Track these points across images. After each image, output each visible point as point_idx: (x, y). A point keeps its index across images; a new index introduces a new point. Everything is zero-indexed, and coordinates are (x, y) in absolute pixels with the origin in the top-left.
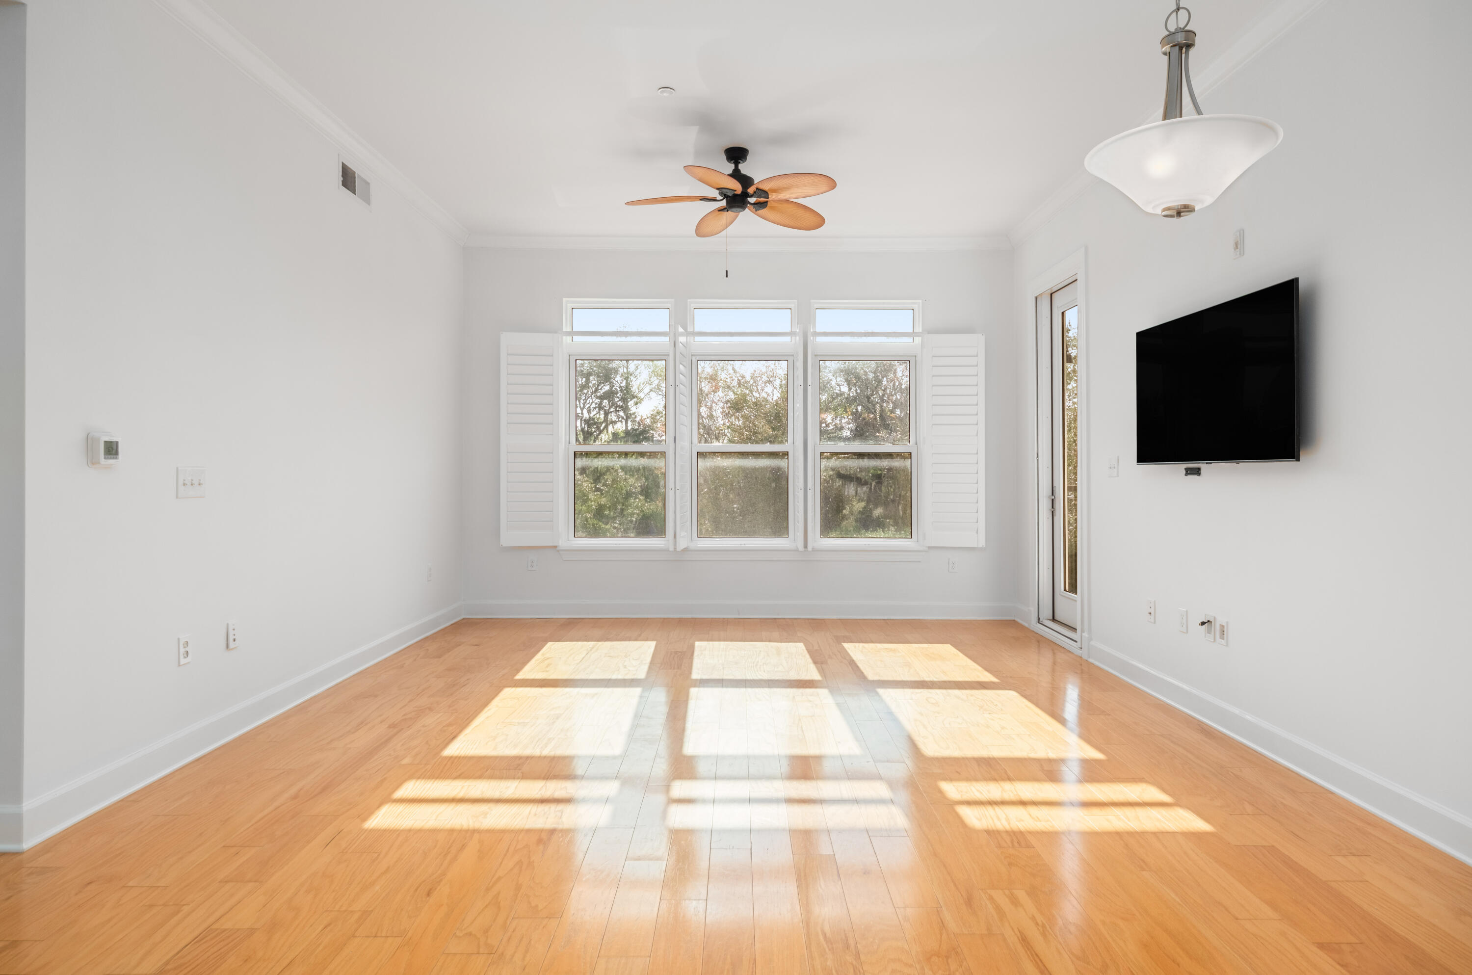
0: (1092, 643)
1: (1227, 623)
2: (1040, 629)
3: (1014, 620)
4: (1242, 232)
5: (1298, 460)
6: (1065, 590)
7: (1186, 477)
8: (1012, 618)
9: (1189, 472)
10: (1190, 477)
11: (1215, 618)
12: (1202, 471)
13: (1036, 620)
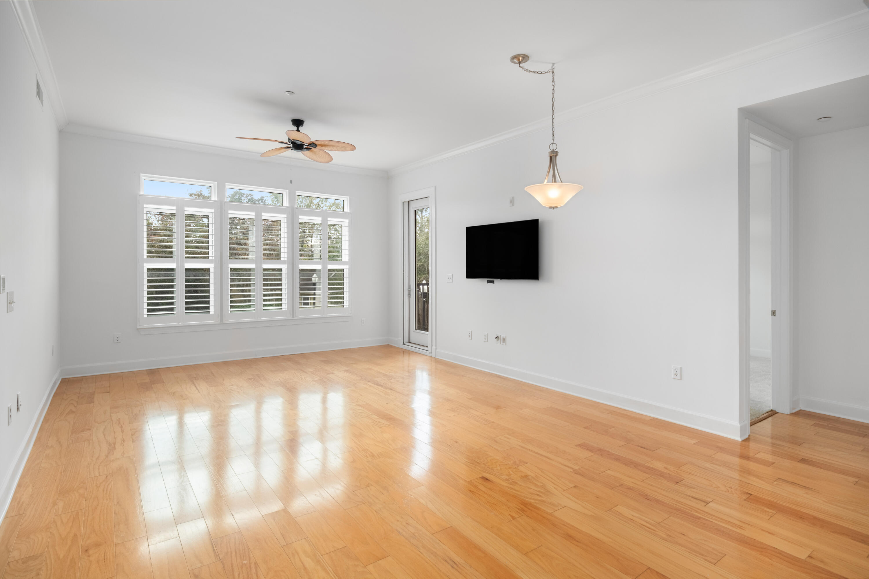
0: (437, 350)
1: (506, 337)
2: (404, 347)
3: (389, 345)
4: (513, 198)
5: (539, 280)
6: (416, 329)
7: (487, 284)
8: (388, 344)
9: (488, 282)
10: (489, 284)
11: (500, 336)
12: (495, 282)
13: (403, 343)
